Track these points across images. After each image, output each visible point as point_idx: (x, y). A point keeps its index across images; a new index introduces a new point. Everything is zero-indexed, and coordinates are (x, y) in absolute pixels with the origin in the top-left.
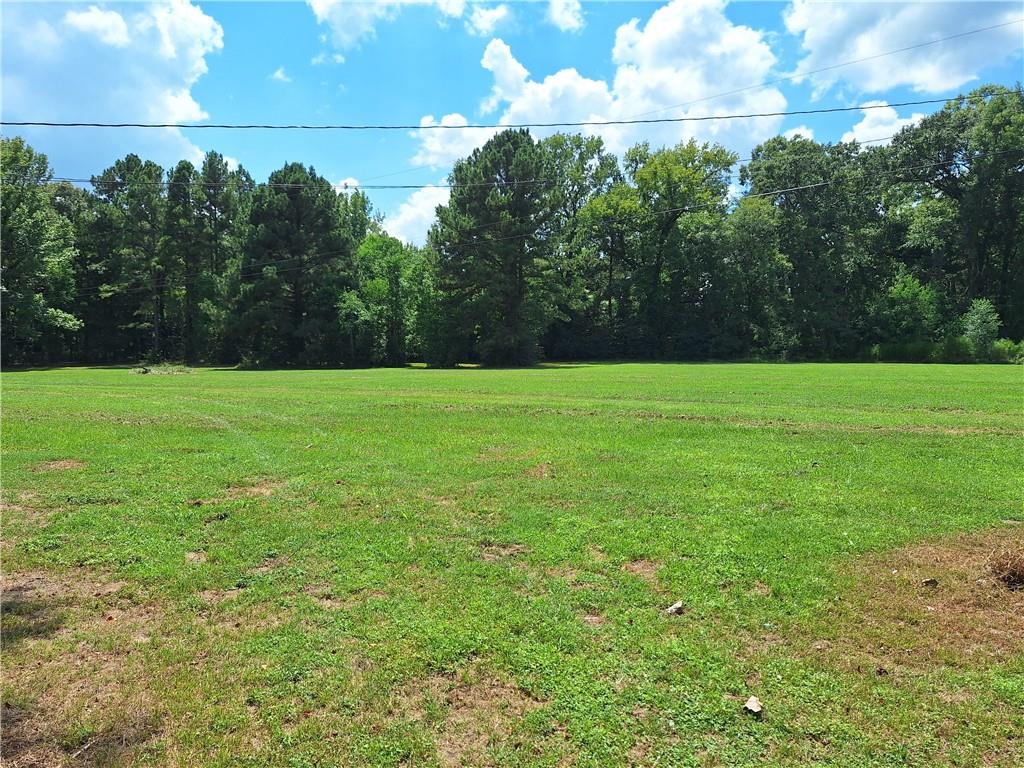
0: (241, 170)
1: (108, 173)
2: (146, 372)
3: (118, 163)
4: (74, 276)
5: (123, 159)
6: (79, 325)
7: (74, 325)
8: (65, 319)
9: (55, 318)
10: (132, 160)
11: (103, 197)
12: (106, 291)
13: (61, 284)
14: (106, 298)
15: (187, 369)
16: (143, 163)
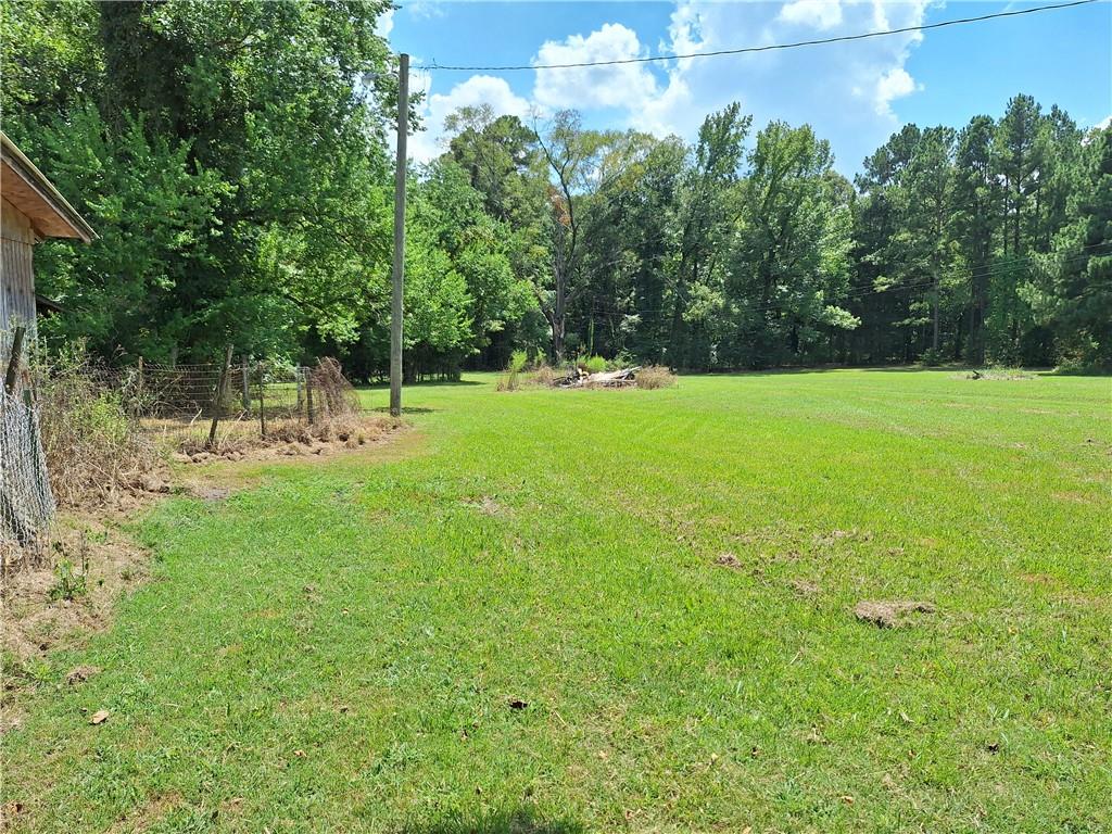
0: (1056, 113)
1: (882, 152)
2: (975, 378)
3: (893, 138)
4: (849, 270)
5: (898, 132)
6: (857, 324)
7: (852, 323)
8: (842, 317)
9: (832, 316)
10: (909, 131)
11: (875, 180)
12: (882, 283)
13: (835, 281)
14: (882, 292)
15: (1024, 373)
16: (922, 132)
